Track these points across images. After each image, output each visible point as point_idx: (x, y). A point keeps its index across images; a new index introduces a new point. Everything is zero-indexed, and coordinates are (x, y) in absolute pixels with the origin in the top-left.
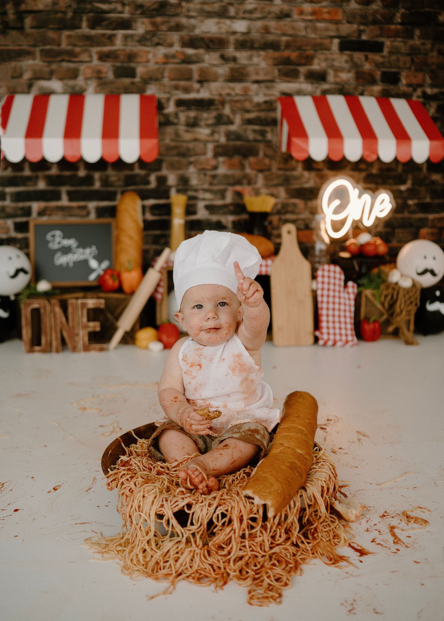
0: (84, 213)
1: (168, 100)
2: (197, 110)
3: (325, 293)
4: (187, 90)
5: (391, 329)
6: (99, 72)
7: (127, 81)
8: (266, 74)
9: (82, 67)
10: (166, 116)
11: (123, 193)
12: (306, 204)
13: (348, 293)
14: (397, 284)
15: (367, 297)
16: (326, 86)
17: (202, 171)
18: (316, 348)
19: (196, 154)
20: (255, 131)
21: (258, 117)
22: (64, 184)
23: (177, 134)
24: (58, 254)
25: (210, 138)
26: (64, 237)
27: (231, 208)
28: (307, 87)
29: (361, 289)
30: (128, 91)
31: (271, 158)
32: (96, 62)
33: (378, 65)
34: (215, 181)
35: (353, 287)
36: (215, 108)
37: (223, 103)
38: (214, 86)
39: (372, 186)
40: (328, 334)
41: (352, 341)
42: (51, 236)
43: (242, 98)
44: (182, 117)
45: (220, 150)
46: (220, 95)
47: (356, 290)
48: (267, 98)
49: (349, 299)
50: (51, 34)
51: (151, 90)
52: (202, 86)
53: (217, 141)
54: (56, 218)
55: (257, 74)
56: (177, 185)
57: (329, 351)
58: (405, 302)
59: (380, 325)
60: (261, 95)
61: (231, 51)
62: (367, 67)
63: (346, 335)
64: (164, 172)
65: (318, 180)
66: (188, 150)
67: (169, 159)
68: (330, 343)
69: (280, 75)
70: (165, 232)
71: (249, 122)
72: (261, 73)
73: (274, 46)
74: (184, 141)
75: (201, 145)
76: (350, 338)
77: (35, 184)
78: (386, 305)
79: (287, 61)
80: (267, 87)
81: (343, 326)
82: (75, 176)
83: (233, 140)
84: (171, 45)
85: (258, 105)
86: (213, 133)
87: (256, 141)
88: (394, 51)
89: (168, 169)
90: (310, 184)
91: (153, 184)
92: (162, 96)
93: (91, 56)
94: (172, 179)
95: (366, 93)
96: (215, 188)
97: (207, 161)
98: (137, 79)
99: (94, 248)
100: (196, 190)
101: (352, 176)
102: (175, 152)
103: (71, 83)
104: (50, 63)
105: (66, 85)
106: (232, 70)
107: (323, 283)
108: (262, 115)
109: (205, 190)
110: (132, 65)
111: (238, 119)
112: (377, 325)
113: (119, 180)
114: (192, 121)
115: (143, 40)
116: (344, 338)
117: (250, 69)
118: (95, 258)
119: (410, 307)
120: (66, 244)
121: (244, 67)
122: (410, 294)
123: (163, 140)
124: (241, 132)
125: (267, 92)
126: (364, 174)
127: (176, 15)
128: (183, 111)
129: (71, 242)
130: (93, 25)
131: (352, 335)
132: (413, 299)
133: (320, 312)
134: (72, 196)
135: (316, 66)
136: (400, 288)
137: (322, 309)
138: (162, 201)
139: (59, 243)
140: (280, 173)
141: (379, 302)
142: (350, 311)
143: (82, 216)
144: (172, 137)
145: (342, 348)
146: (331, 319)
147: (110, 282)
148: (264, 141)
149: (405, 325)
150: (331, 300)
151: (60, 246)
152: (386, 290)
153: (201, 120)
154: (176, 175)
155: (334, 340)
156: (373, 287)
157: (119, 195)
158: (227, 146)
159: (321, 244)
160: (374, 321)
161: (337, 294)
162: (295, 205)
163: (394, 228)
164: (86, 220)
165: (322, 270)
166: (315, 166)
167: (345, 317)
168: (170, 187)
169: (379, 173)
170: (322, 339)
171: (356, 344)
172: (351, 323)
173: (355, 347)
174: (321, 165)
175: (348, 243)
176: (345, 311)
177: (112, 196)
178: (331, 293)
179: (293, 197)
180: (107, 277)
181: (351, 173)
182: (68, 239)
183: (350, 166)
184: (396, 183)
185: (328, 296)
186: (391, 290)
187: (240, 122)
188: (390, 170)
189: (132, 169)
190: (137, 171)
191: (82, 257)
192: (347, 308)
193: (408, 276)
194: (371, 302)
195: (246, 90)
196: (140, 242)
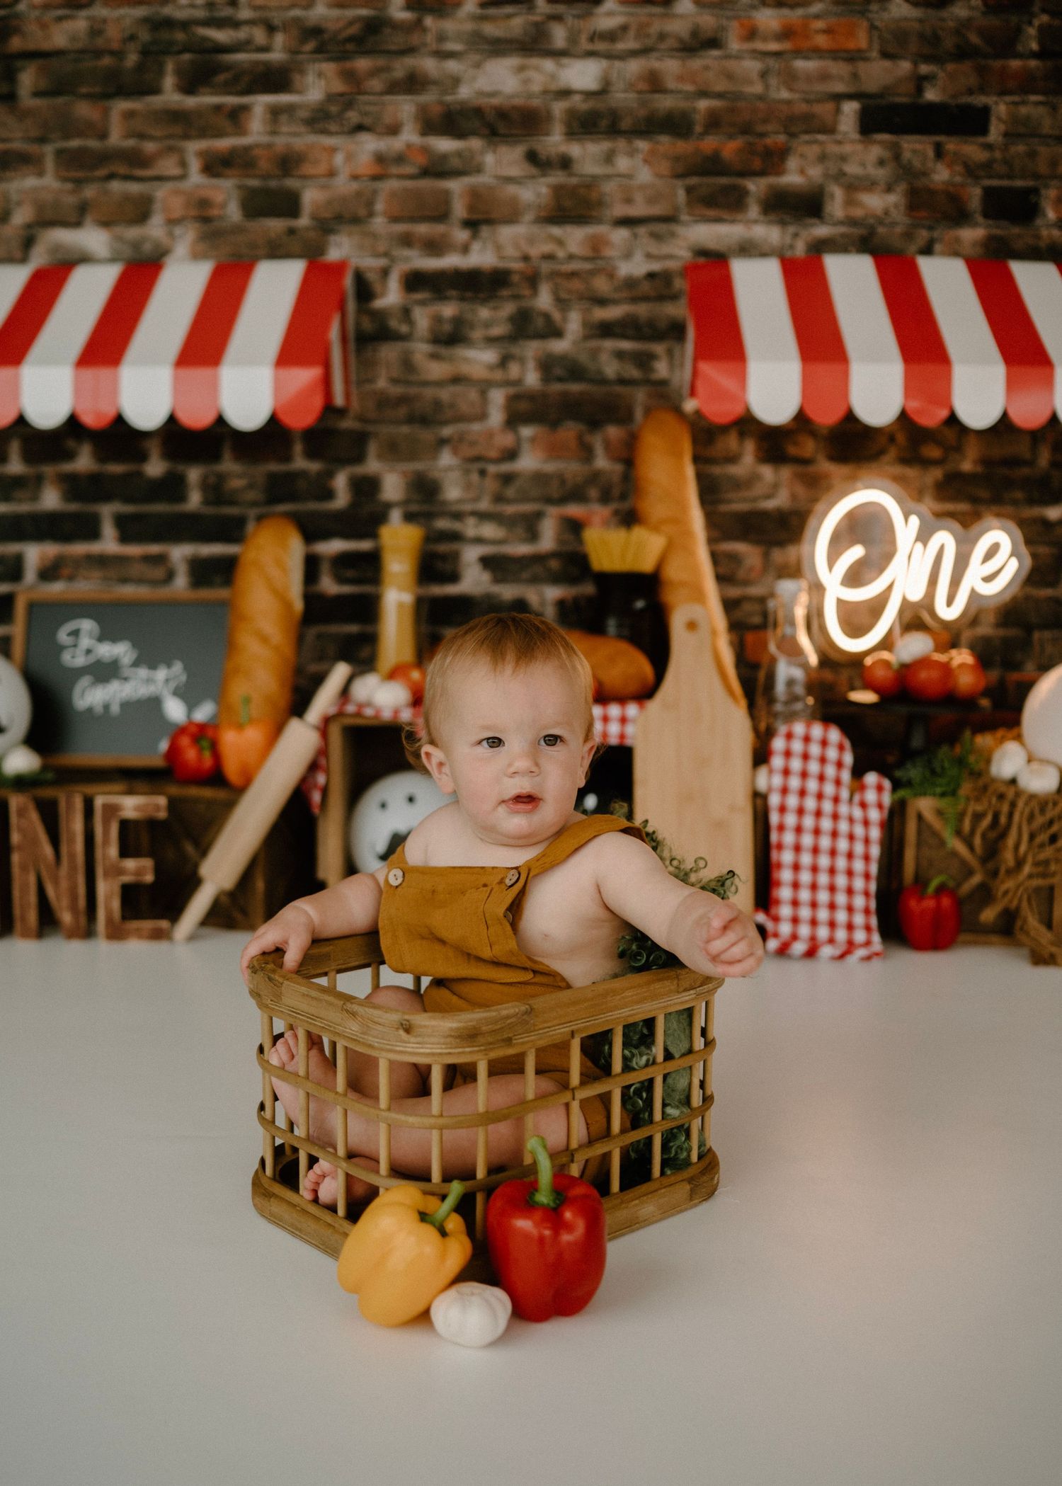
0: (159, 573)
1: (385, 272)
2: (462, 299)
3: (792, 801)
4: (434, 247)
5: (989, 915)
6: (204, 203)
7: (276, 225)
8: (651, 201)
9: (161, 193)
10: (380, 317)
11: (260, 519)
12: (766, 556)
13: (863, 805)
14: (1013, 781)
15: (920, 817)
16: (821, 231)
17: (476, 462)
19: (460, 418)
20: (620, 355)
21: (627, 315)
22: (107, 498)
23: (408, 364)
24: (85, 681)
25: (498, 375)
26: (101, 639)
27: (554, 564)
28: (769, 233)
29: (902, 793)
30: (277, 251)
32: (196, 177)
33: (972, 171)
34: (510, 492)
35: (880, 788)
36: (510, 293)
37: (533, 280)
38: (507, 233)
39: (963, 507)
40: (795, 920)
41: (868, 943)
42: (69, 635)
43: (588, 266)
44: (422, 319)
45: (523, 406)
46: (526, 258)
47: (887, 799)
48: (656, 266)
49: (866, 823)
50: (84, 110)
51: (340, 249)
52: (475, 235)
53: (518, 382)
54: (86, 587)
55: (629, 201)
56: (406, 502)
57: (796, 971)
58: (1032, 837)
59: (958, 903)
60: (638, 257)
61: (555, 141)
62: (942, 175)
63: (850, 927)
64: (372, 465)
65: (800, 490)
66: (438, 404)
67: (385, 430)
68: (799, 948)
69: (690, 203)
70: (368, 629)
71: (606, 330)
72: (639, 198)
73: (676, 125)
74: (426, 384)
75: (473, 395)
76: (860, 936)
77: (35, 497)
78: (977, 841)
79: (711, 165)
80: (657, 237)
81: (841, 899)
82: (139, 474)
83: (560, 380)
84: (394, 130)
85: (631, 283)
86: (504, 362)
87: (622, 381)
88: (1019, 131)
89: (380, 457)
90: (780, 501)
91: (342, 496)
92: (370, 263)
93: (183, 164)
94: (393, 486)
95: (938, 247)
96: (510, 509)
97: (490, 435)
98: (304, 221)
99: (178, 667)
100: (458, 516)
101: (898, 479)
102: (402, 411)
103: (133, 233)
104: (79, 182)
105: (119, 239)
106: (558, 190)
107: (786, 772)
108: (642, 310)
109: (483, 516)
110: (291, 183)
111: (574, 324)
112: (946, 902)
113: (251, 486)
114: (447, 328)
115: (319, 119)
116: (841, 935)
117: (609, 188)
118: (177, 693)
120: (107, 654)
121: (592, 183)
122: (1050, 814)
123: (371, 381)
124: (583, 358)
125: (654, 248)
126: (936, 474)
127: (410, 51)
128: (423, 303)
129: (121, 651)
130: (190, 85)
131: (868, 928)
132: (1054, 828)
133: (774, 855)
134: (129, 530)
135: (793, 177)
136: (1018, 794)
137: (780, 847)
138: (365, 545)
139: (89, 651)
141: (958, 833)
142: (867, 858)
143: (154, 583)
144: (396, 373)
145: (838, 964)
146: (805, 877)
147: (190, 754)
148: (648, 382)
149: (1034, 903)
150: (808, 822)
151: (92, 659)
152: (978, 799)
153: (472, 327)
154: (404, 474)
155: (813, 938)
156: (939, 790)
157: (251, 527)
158: (544, 395)
159: (790, 663)
160: (941, 889)
161: (827, 806)
162: (735, 558)
163: (1029, 629)
164: (163, 592)
165: (789, 736)
166: (792, 450)
167: (850, 873)
168: (388, 506)
169: (979, 469)
170: (776, 935)
171: (877, 954)
172: (867, 894)
173: (876, 962)
174: (808, 447)
175: (868, 661)
176: (850, 856)
177: (232, 530)
178: (810, 804)
179: (728, 536)
180: (185, 741)
181: (898, 470)
182: (110, 643)
183: (892, 453)
184: (1031, 502)
185: (801, 811)
186: (994, 800)
187: (581, 329)
188: (1014, 462)
189: (287, 458)
190: (300, 463)
191: (143, 691)
192: (859, 848)
193: (1048, 762)
194: (935, 834)
195: (596, 245)
196: (288, 650)
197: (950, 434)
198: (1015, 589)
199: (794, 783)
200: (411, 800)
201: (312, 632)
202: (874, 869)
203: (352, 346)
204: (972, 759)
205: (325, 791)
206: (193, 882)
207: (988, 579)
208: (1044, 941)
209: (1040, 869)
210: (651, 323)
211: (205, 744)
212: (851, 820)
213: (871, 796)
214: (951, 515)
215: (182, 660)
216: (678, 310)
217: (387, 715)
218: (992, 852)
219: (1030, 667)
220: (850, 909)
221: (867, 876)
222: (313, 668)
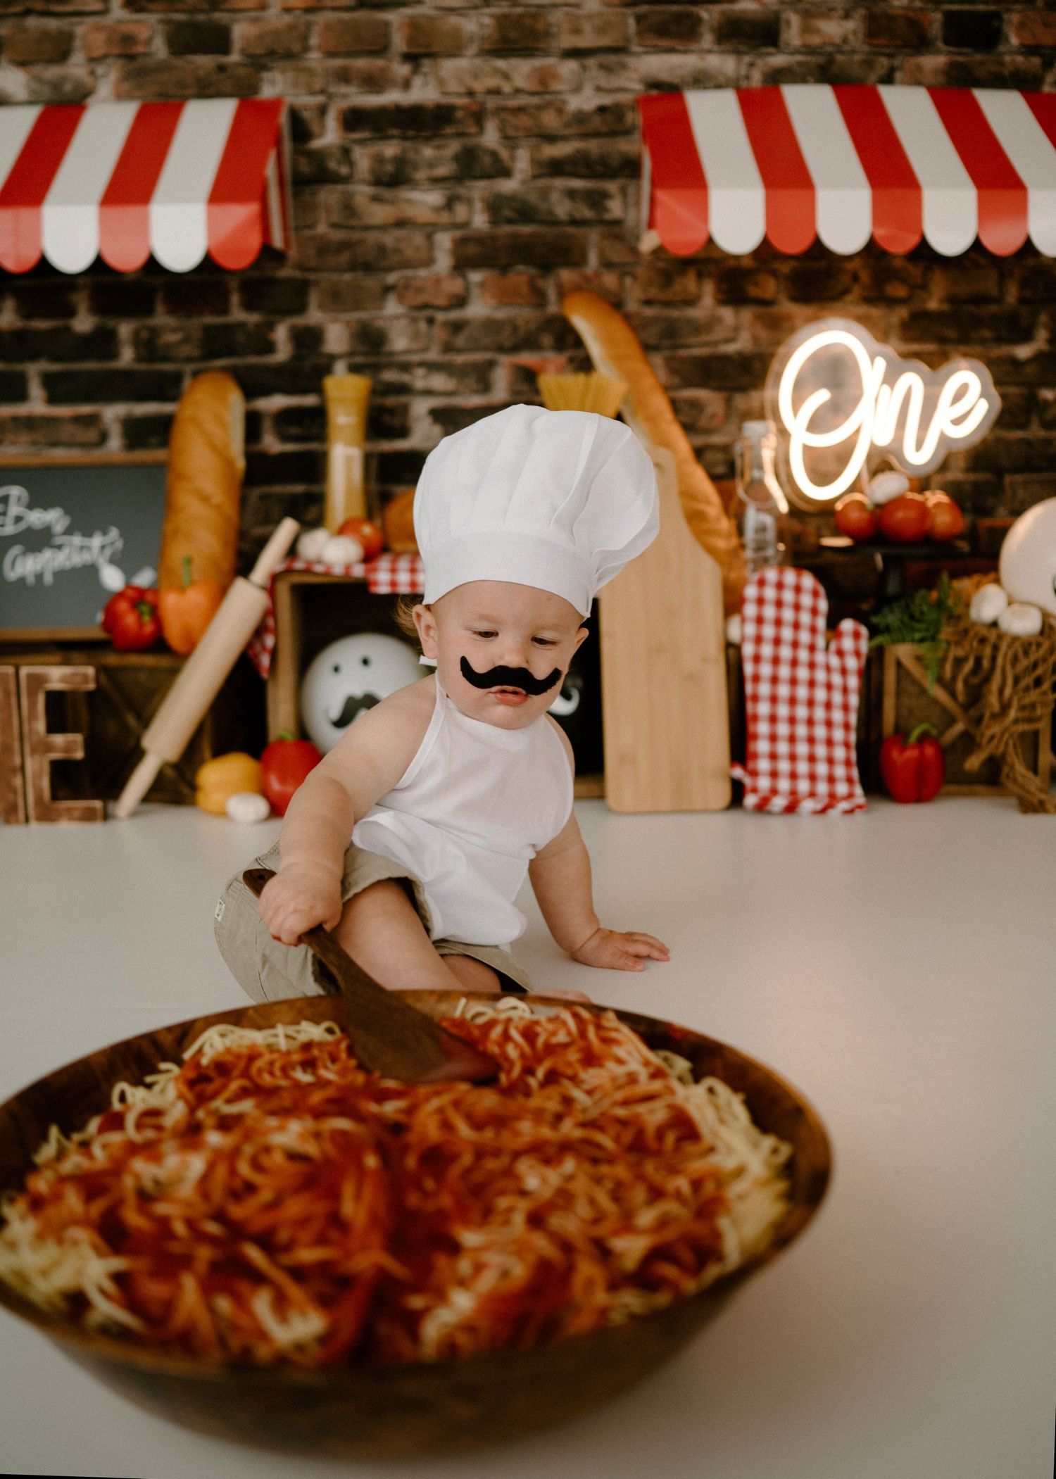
0: (92, 435)
1: (322, 110)
2: (404, 138)
3: (767, 650)
4: (374, 83)
5: (973, 763)
6: (128, 39)
7: (205, 62)
8: (601, 30)
9: (81, 29)
10: (318, 157)
11: (196, 374)
12: (728, 401)
13: (840, 653)
14: (994, 624)
15: (899, 664)
16: (779, 60)
17: (423, 310)
18: (734, 817)
19: (406, 264)
20: (571, 194)
21: (578, 151)
22: (34, 356)
23: (349, 208)
24: (16, 550)
25: (445, 218)
26: (31, 506)
28: (724, 63)
29: (879, 640)
30: (207, 90)
31: (623, 270)
32: (118, 12)
34: (460, 341)
35: (856, 635)
36: (454, 131)
37: (478, 117)
38: (449, 66)
39: (929, 347)
40: (774, 774)
41: (850, 796)
43: (535, 100)
44: (363, 159)
45: (472, 250)
46: (470, 93)
47: (864, 646)
48: (607, 100)
49: (844, 671)
51: (274, 86)
52: (416, 70)
53: (465, 225)
54: (13, 451)
55: (577, 31)
56: (351, 354)
57: (777, 826)
58: (1017, 680)
59: (942, 752)
60: (588, 90)
63: (831, 780)
64: (314, 316)
65: (763, 333)
66: (382, 250)
67: (327, 278)
68: (779, 802)
69: (640, 33)
70: (315, 489)
71: (556, 168)
72: (587, 28)
74: (368, 228)
75: (418, 239)
76: (842, 789)
78: (960, 686)
80: (607, 69)
81: (821, 751)
82: (67, 329)
83: (510, 221)
85: (581, 118)
86: (450, 204)
87: (574, 222)
89: (321, 307)
90: (742, 344)
91: (283, 351)
92: (306, 101)
94: (336, 338)
95: (898, 75)
96: (460, 359)
97: (438, 281)
98: (234, 57)
99: (114, 533)
100: (406, 367)
101: (863, 320)
102: (344, 258)
103: (52, 72)
105: (38, 79)
106: (502, 20)
107: (760, 620)
108: (593, 146)
109: (432, 367)
110: (220, 17)
111: (522, 163)
112: (929, 751)
113: (185, 341)
114: (389, 168)
116: (822, 788)
117: (555, 17)
118: (113, 561)
119: (1034, 696)
120: (36, 521)
121: (538, 12)
122: (1034, 656)
123: (311, 226)
124: (533, 198)
125: (604, 81)
126: (902, 313)
128: (361, 142)
129: (53, 517)
131: (850, 780)
132: (1039, 671)
133: (750, 707)
134: (57, 390)
135: (749, 4)
136: (1000, 637)
137: (755, 698)
138: (309, 400)
139: (19, 519)
140: (649, 312)
141: (940, 680)
142: (846, 708)
143: (85, 445)
144: (335, 218)
145: (819, 819)
146: (783, 729)
147: (130, 620)
148: (602, 222)
149: (1019, 751)
150: (784, 671)
151: (22, 526)
152: (958, 643)
153: (416, 167)
154: (348, 323)
155: (793, 793)
156: (917, 636)
157: (187, 383)
158: (493, 238)
159: (759, 510)
160: (924, 738)
161: (803, 655)
162: (696, 405)
163: (999, 472)
164: (97, 455)
165: (761, 583)
166: (753, 291)
167: (829, 724)
168: (333, 358)
169: (945, 307)
170: (755, 790)
171: (860, 807)
172: (847, 745)
173: (859, 816)
174: (769, 287)
175: (839, 506)
176: (828, 706)
177: (168, 388)
178: (786, 652)
179: (688, 383)
180: (123, 606)
181: (863, 309)
182: (41, 510)
183: (857, 291)
184: (1000, 340)
185: (776, 661)
186: (975, 644)
187: (530, 169)
188: (980, 299)
189: (225, 310)
190: (238, 315)
191: (78, 559)
192: (837, 698)
193: (1030, 604)
194: (915, 682)
195: (544, 79)
196: (231, 510)
197: (915, 271)
198: (984, 432)
199: (768, 631)
200: (366, 662)
201: (255, 493)
202: (853, 719)
203: (289, 189)
204: (950, 602)
205: (274, 654)
206: (136, 755)
207: (957, 421)
208: (1033, 788)
209: (1026, 714)
210: (603, 160)
211: (145, 609)
212: (828, 669)
213: (848, 644)
214: (918, 356)
215: (116, 526)
216: (634, 145)
217: (338, 570)
218: (976, 695)
219: (1002, 512)
220: (830, 761)
221: (846, 726)
222: (258, 531)
